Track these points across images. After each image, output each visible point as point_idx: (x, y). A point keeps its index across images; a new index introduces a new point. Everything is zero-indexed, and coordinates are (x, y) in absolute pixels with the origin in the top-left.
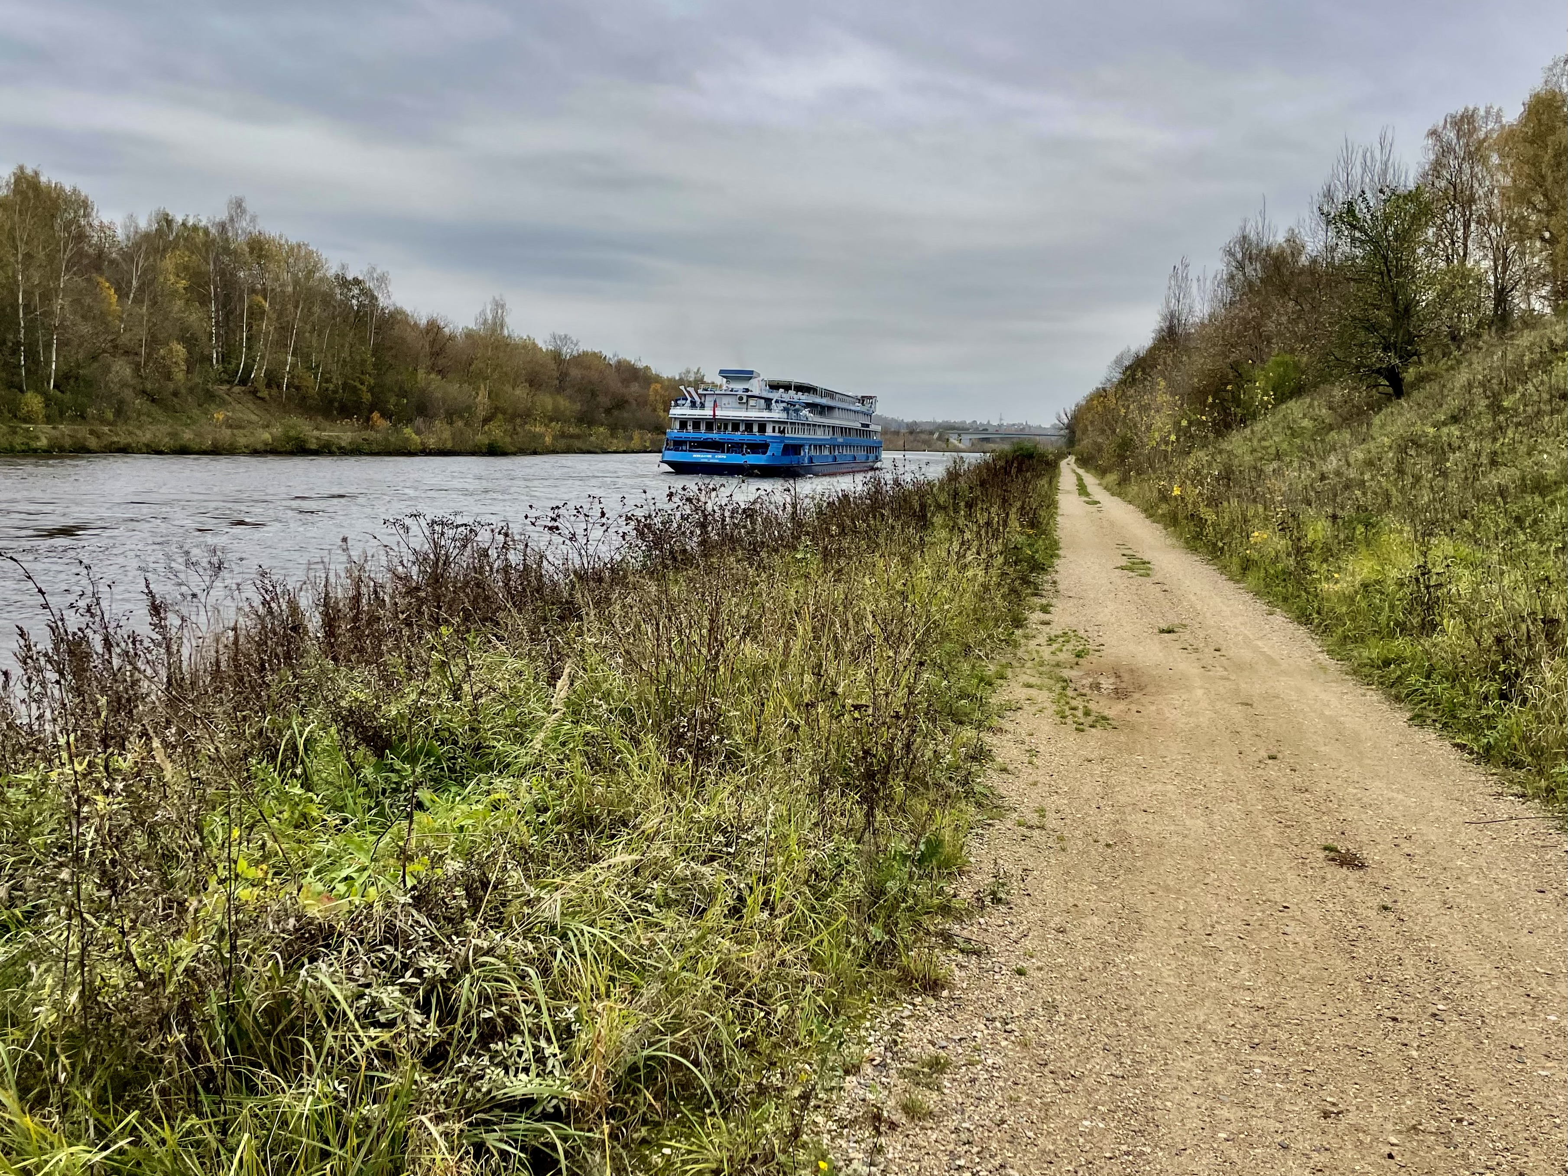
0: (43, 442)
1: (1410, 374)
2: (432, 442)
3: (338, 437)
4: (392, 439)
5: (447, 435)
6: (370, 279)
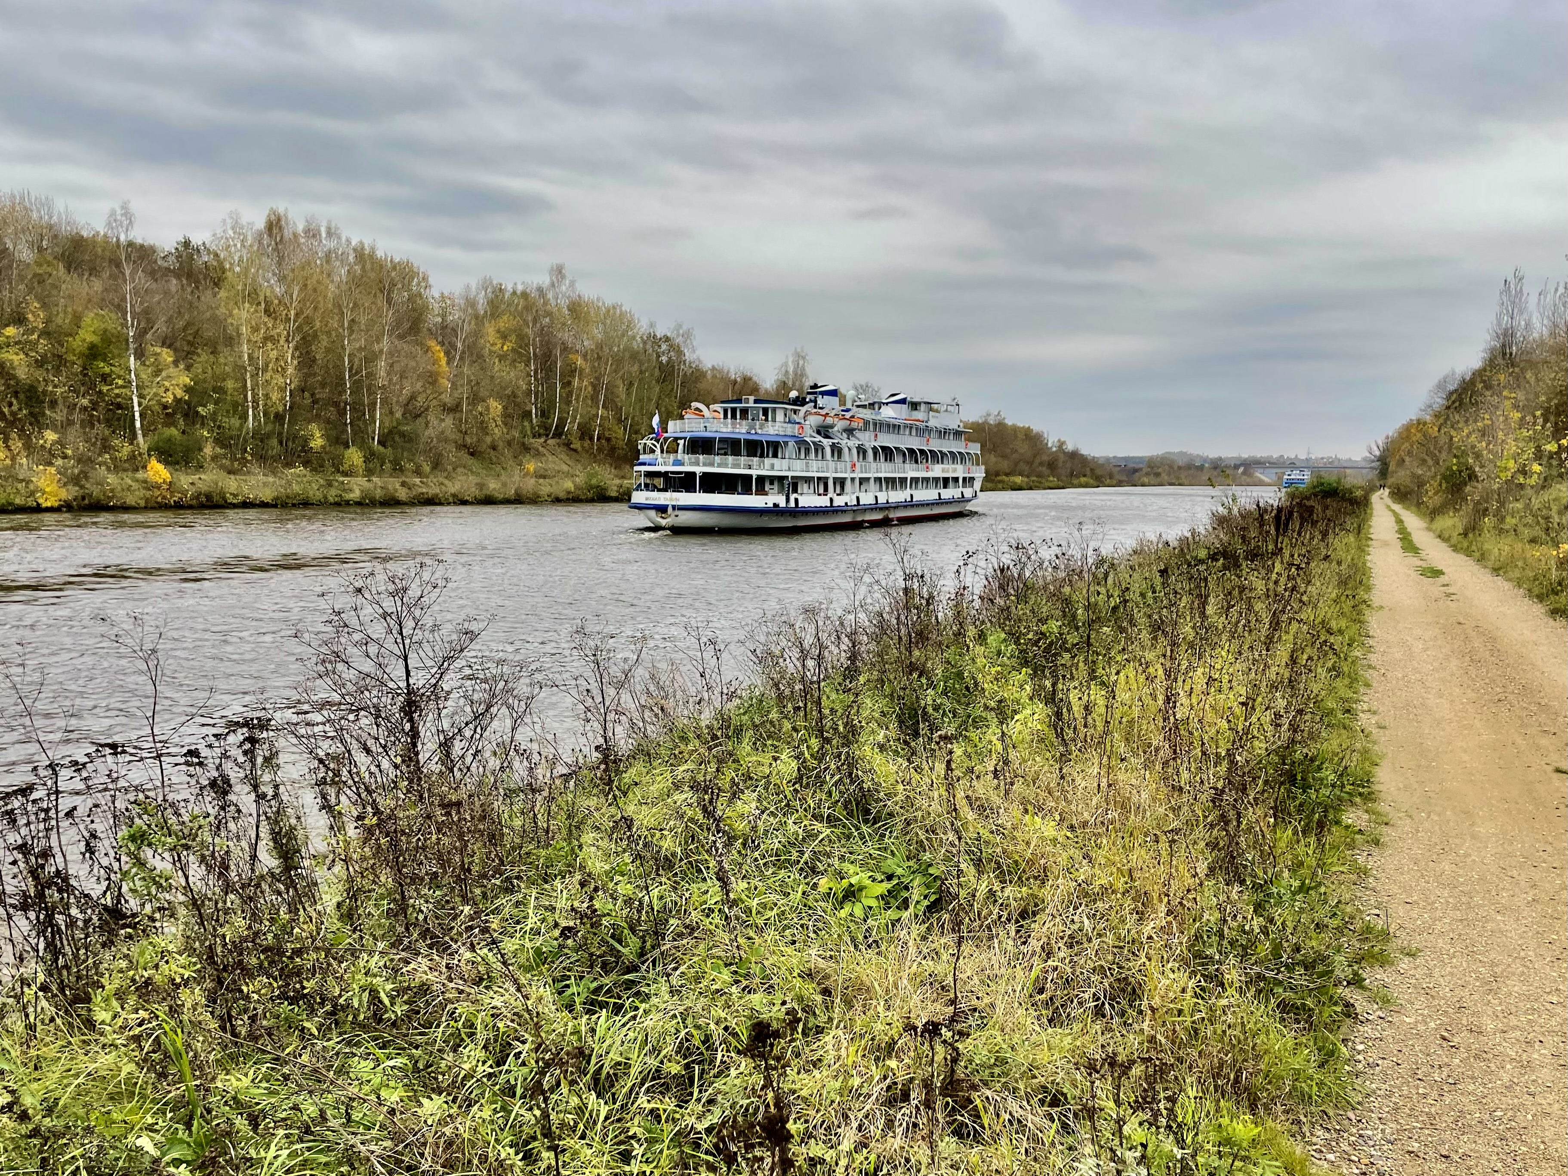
0: (355, 495)
6: (678, 335)
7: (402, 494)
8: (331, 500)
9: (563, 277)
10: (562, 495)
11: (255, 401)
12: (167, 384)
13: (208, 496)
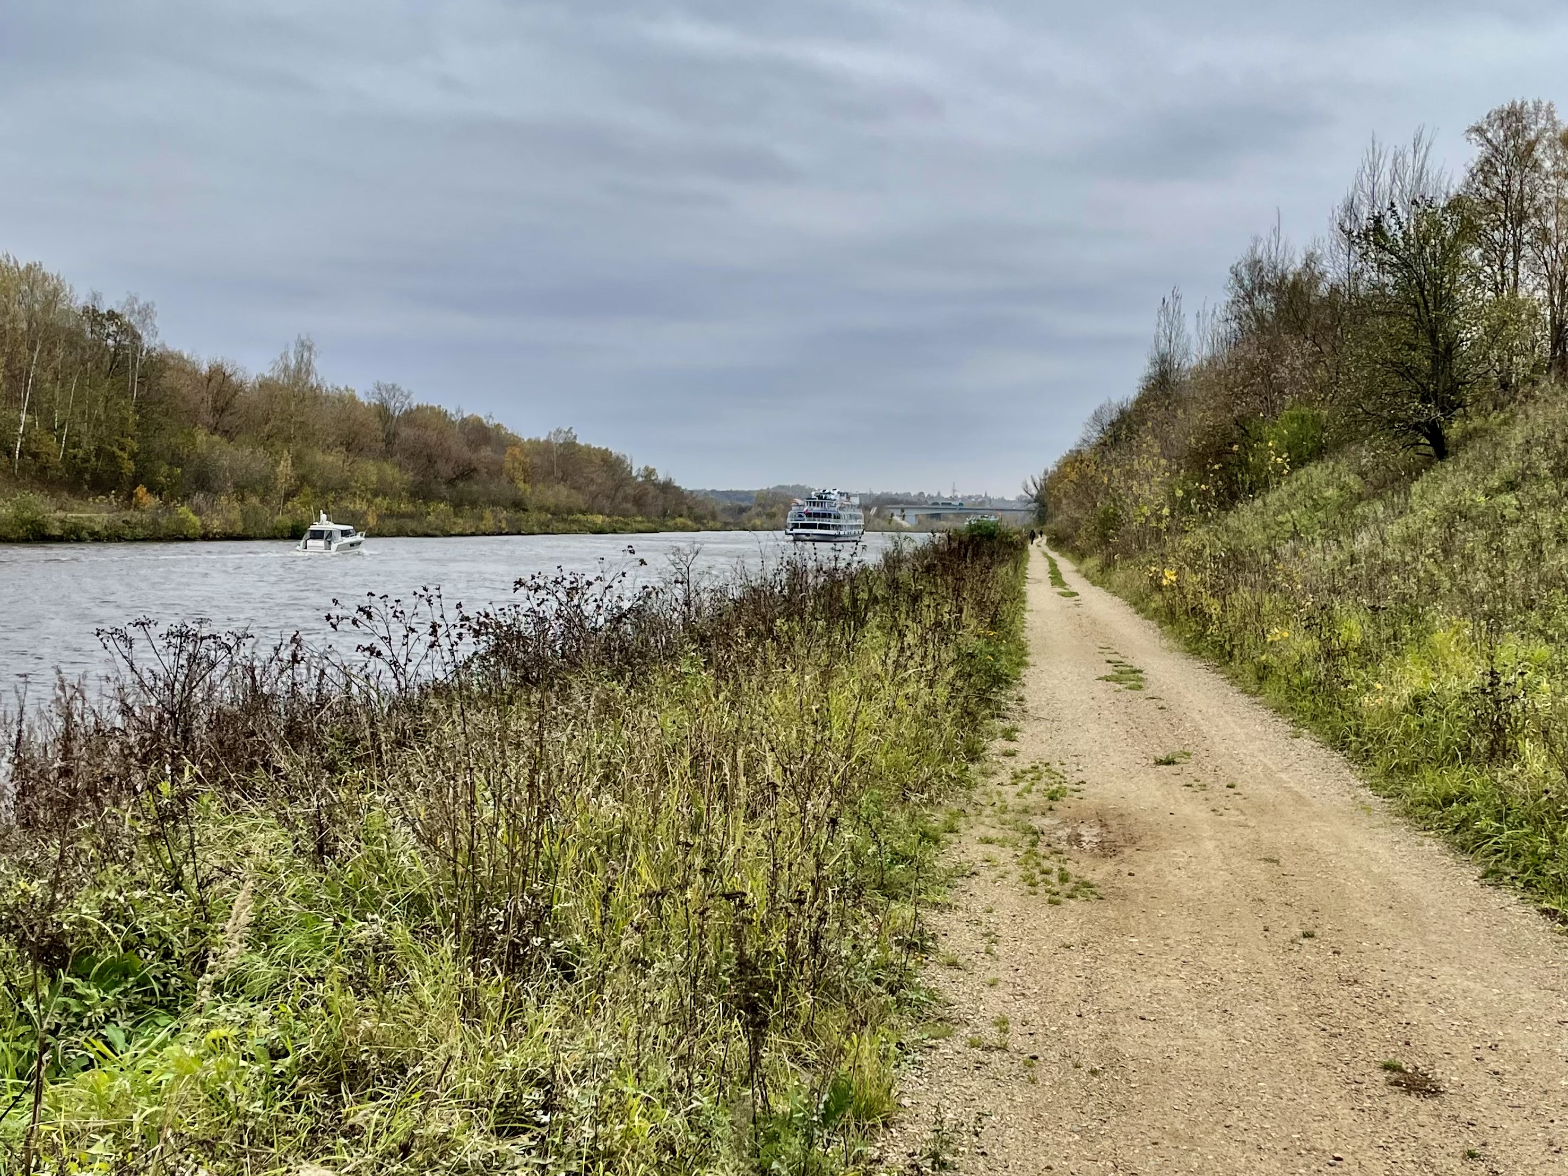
1: (1454, 430)
2: (216, 524)
3: (90, 520)
4: (163, 521)
5: (235, 515)
6: (133, 312)
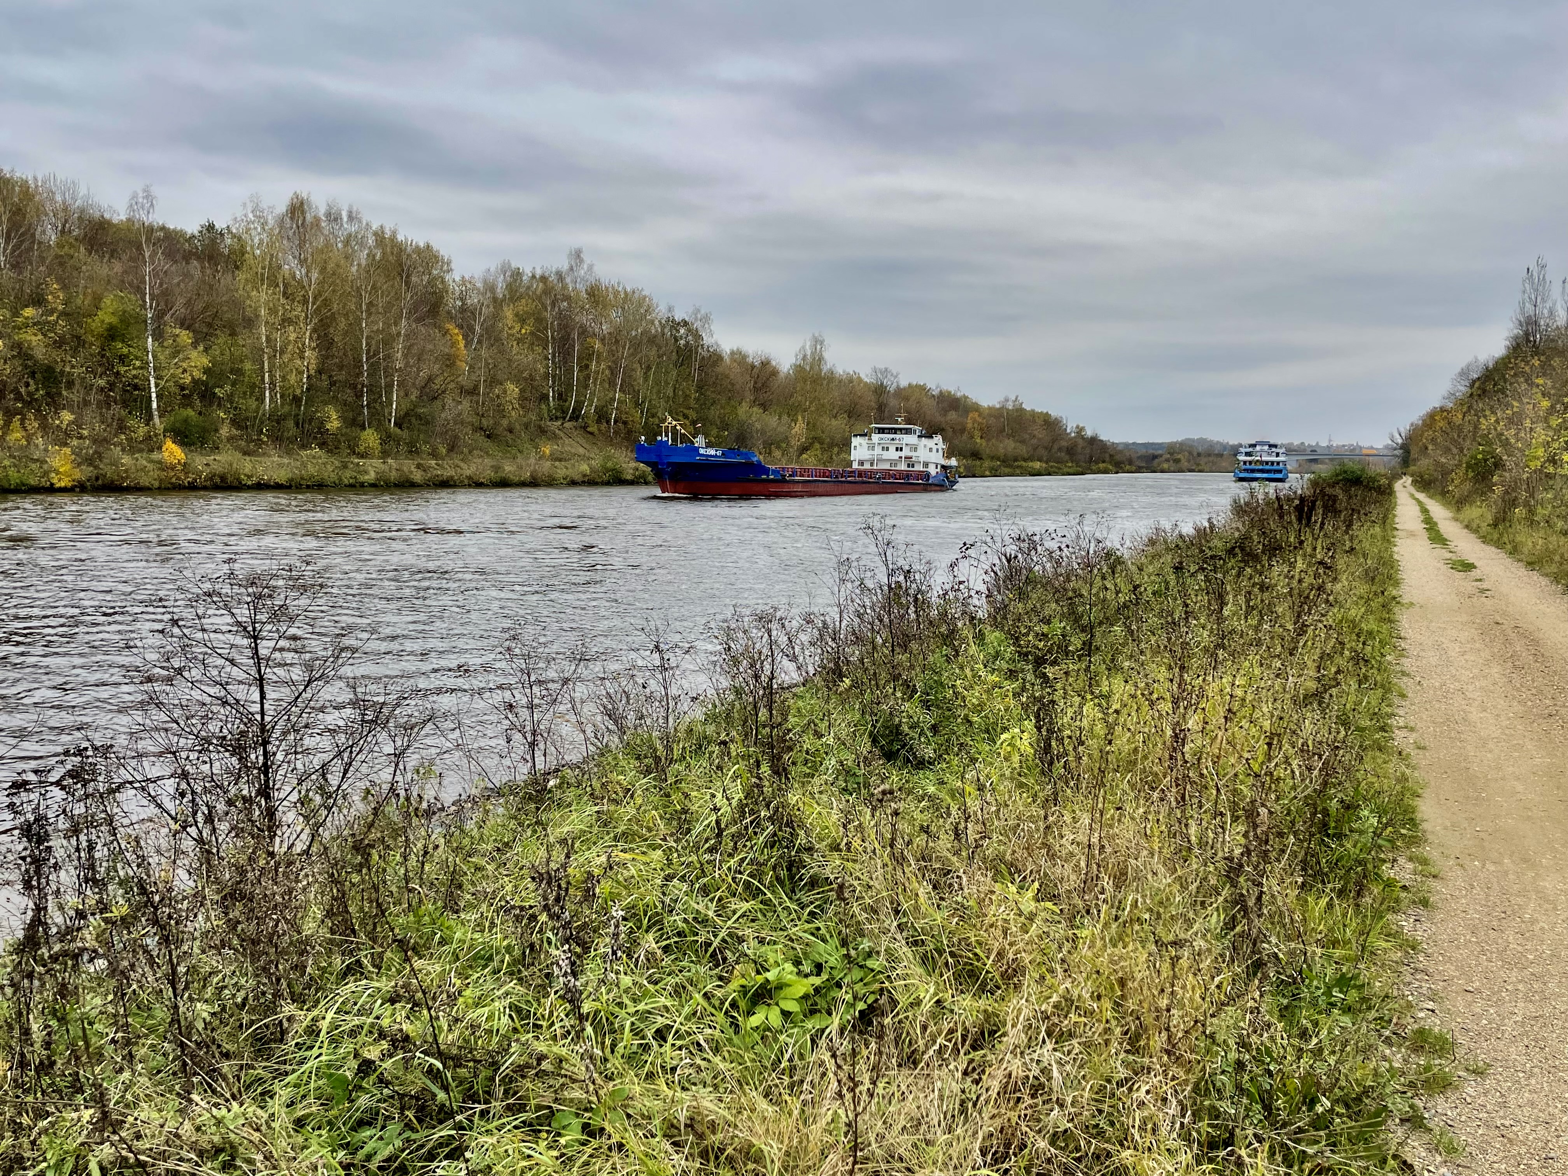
0: (371, 476)
6: (696, 319)
7: (418, 476)
8: (346, 482)
9: (582, 261)
10: (578, 478)
11: (272, 383)
12: (185, 365)
13: (223, 478)
